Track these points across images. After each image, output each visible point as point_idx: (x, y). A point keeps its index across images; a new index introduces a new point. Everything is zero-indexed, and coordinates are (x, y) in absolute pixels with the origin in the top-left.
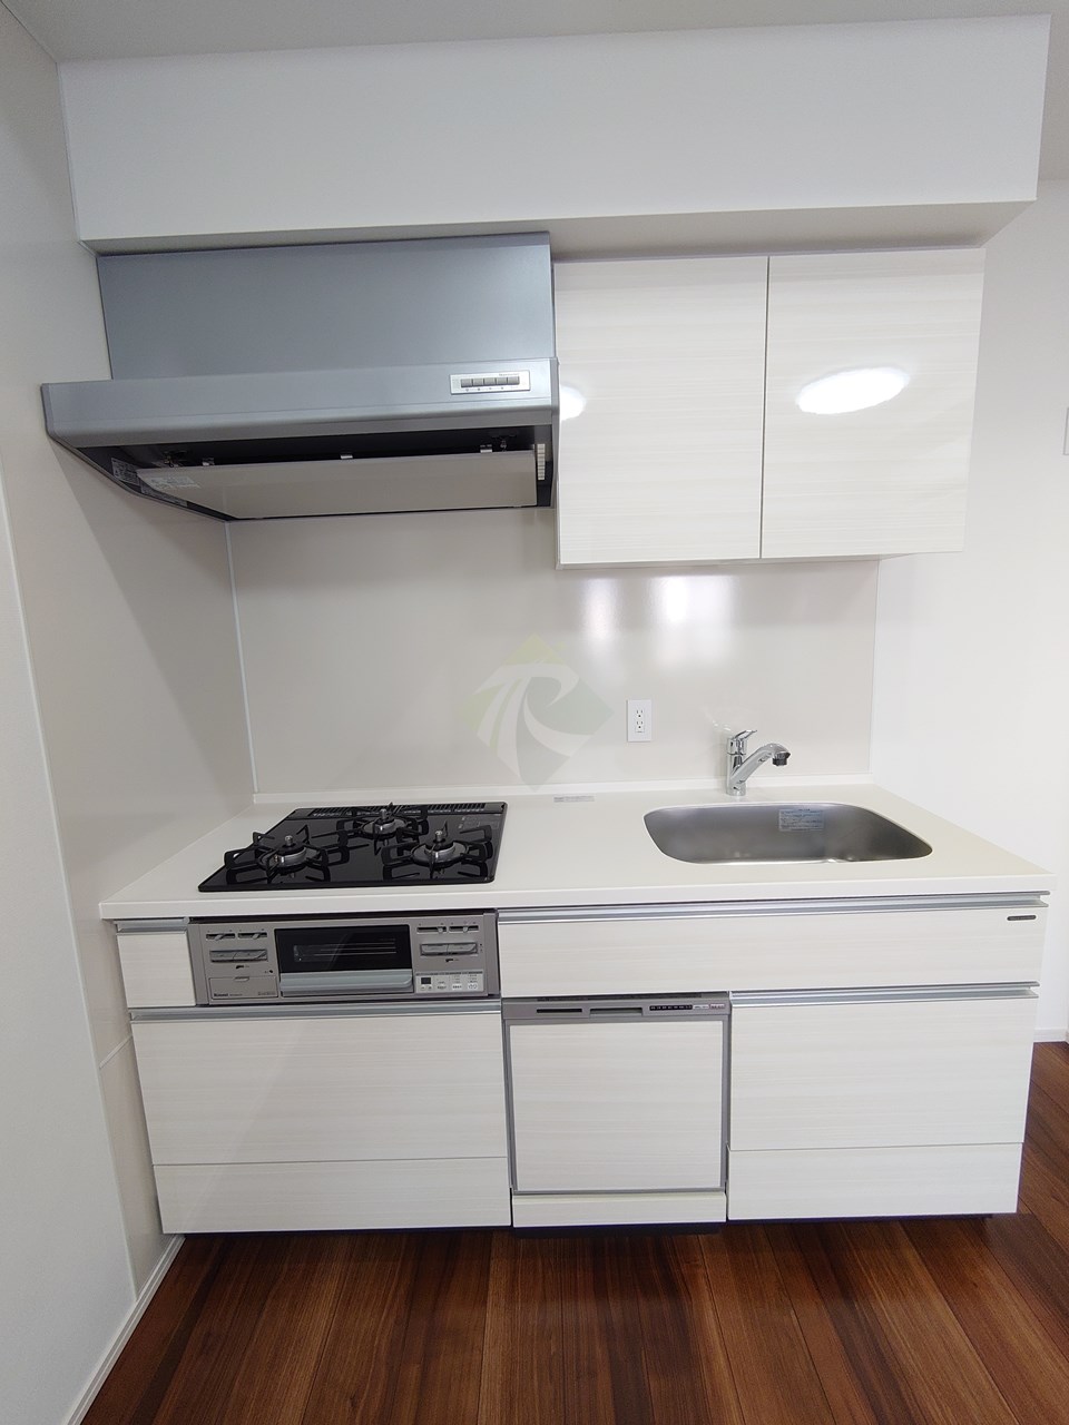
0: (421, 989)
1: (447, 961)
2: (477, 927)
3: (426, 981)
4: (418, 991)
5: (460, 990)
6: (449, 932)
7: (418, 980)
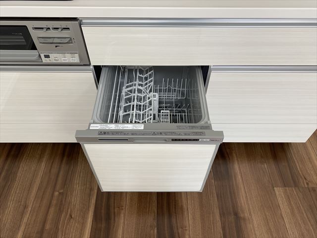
0: (45, 60)
1: (56, 46)
2: (69, 28)
3: (47, 57)
4: (44, 61)
5: (67, 61)
6: (52, 31)
7: (42, 56)
